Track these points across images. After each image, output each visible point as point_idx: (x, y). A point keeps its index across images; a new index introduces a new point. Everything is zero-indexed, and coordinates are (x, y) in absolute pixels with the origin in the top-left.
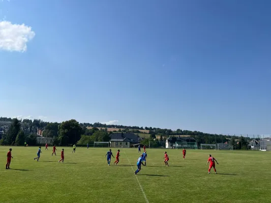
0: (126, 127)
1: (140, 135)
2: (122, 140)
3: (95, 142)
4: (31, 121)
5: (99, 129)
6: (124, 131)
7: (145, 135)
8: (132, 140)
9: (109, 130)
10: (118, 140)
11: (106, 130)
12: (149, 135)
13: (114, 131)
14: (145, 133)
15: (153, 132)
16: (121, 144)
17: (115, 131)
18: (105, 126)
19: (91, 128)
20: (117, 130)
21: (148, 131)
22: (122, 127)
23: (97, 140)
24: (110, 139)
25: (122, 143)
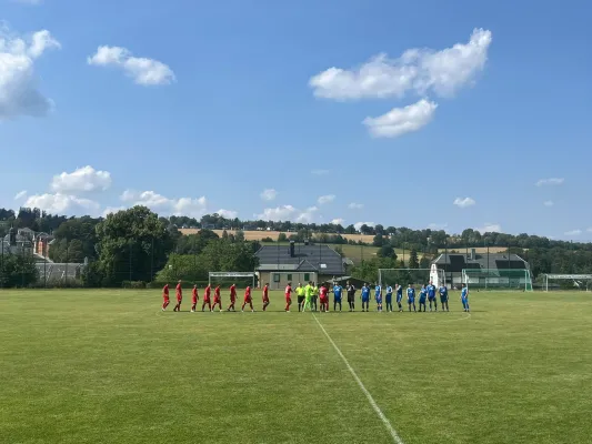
0: (300, 226)
1: (345, 249)
2: (293, 267)
3: (211, 274)
4: (11, 213)
5: (220, 233)
6: (298, 239)
7: (366, 250)
8: (323, 266)
9: (250, 236)
10: (282, 267)
11: (241, 235)
12: (374, 252)
13: (264, 240)
14: (361, 244)
15: (386, 240)
16: (290, 277)
17: (268, 240)
18: (236, 224)
19: (194, 231)
20: (275, 235)
21: (370, 239)
22: (287, 226)
23: (217, 269)
24: (258, 265)
25: (294, 275)
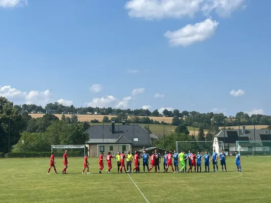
0: (119, 111)
1: (152, 127)
2: (114, 141)
3: (54, 147)
5: (60, 116)
6: (117, 121)
7: (167, 128)
8: (136, 140)
9: (82, 118)
10: (105, 141)
11: (76, 118)
12: (173, 130)
13: (92, 122)
14: (163, 123)
15: (181, 121)
16: (111, 148)
17: (96, 121)
18: (72, 110)
19: (40, 115)
20: (100, 118)
21: (170, 120)
22: (110, 111)
23: (57, 142)
24: (88, 140)
25: (115, 147)
